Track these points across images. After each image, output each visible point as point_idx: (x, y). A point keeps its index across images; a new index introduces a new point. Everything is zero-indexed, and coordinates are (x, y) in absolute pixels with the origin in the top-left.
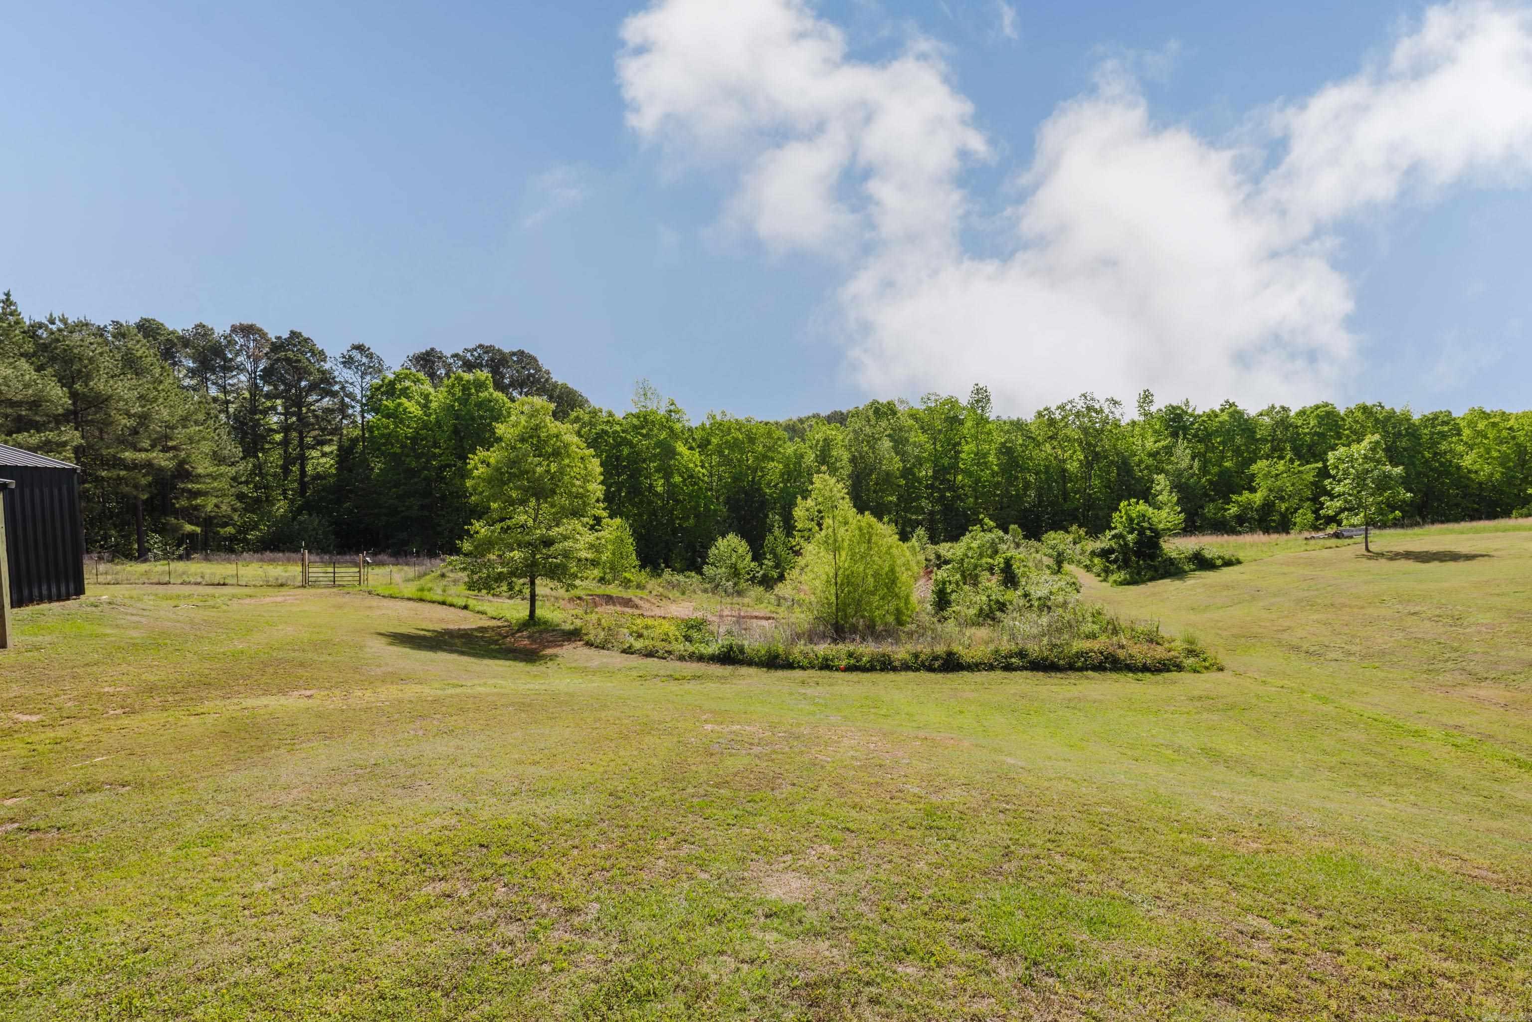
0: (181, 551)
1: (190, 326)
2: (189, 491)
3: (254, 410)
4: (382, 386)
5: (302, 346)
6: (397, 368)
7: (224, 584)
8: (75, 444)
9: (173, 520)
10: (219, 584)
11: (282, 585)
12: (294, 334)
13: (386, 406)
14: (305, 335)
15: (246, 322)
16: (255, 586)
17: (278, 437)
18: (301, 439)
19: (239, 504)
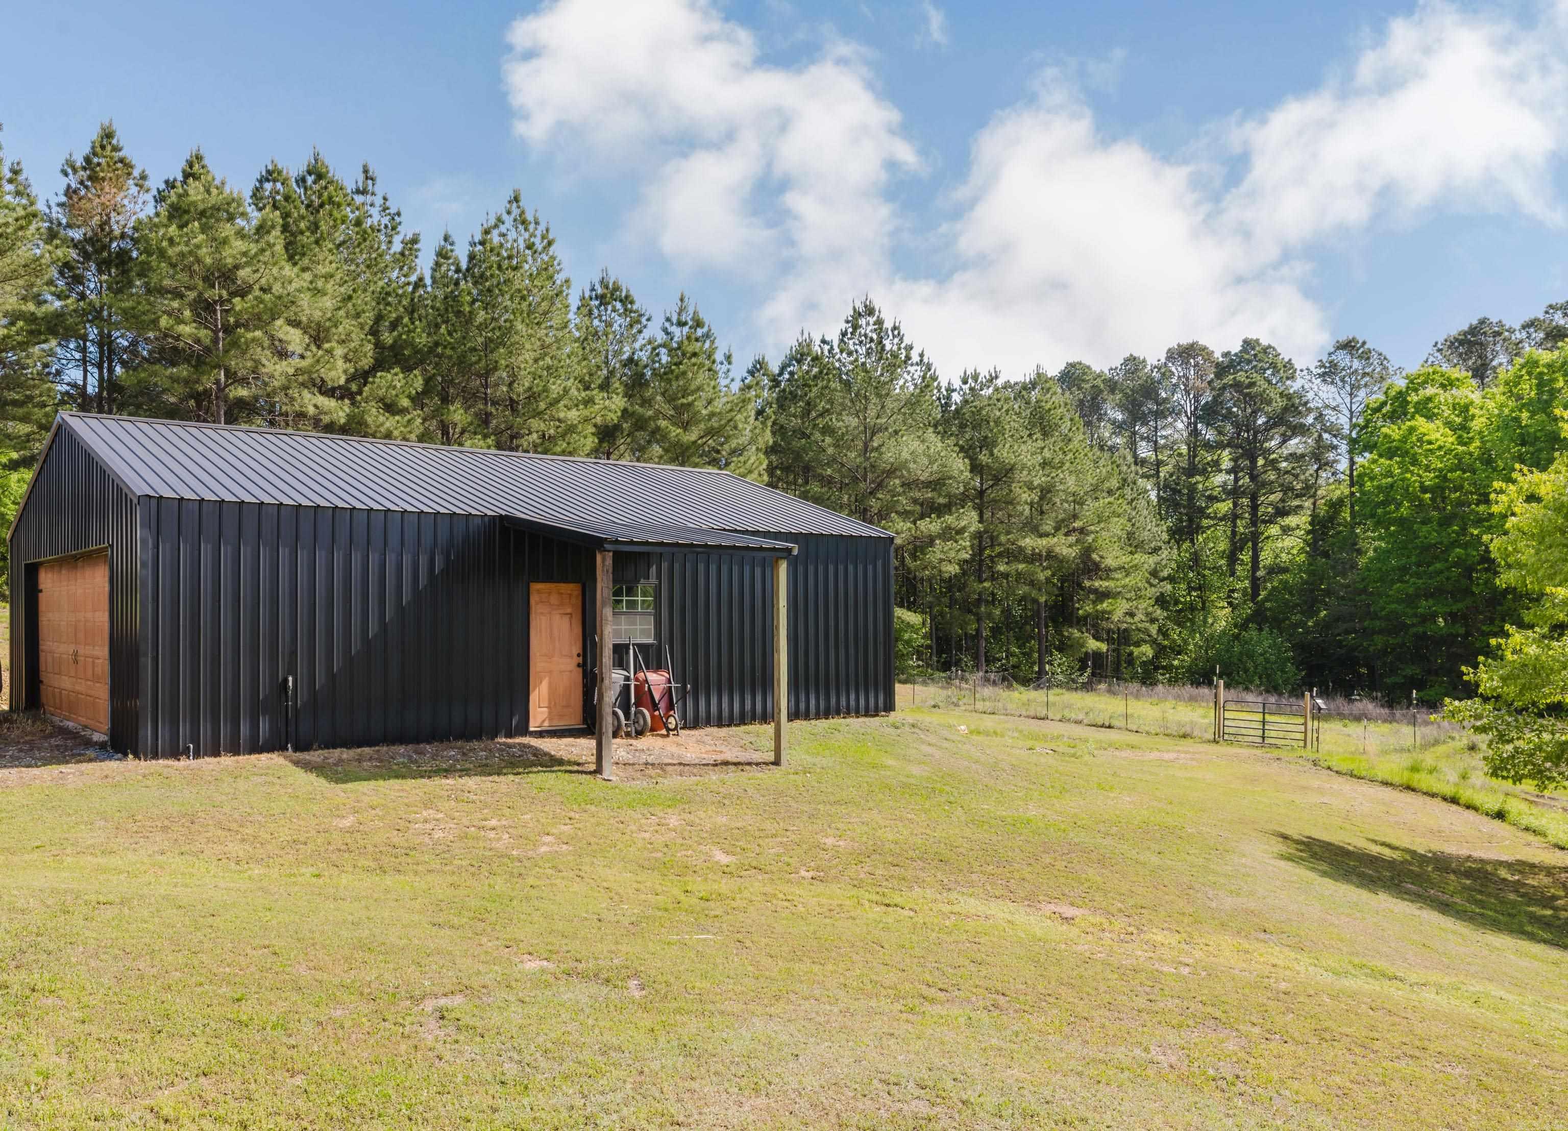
0: (1084, 679)
1: (1117, 362)
2: (1095, 591)
3: (1191, 471)
4: (1384, 404)
5: (1260, 361)
6: (1413, 367)
7: (1110, 727)
8: (972, 529)
9: (1076, 633)
10: (1102, 726)
11: (1184, 736)
12: (1248, 344)
13: (1386, 436)
14: (1264, 342)
15: (1185, 341)
16: (1148, 733)
17: (1224, 507)
18: (1254, 507)
19: (1159, 612)
